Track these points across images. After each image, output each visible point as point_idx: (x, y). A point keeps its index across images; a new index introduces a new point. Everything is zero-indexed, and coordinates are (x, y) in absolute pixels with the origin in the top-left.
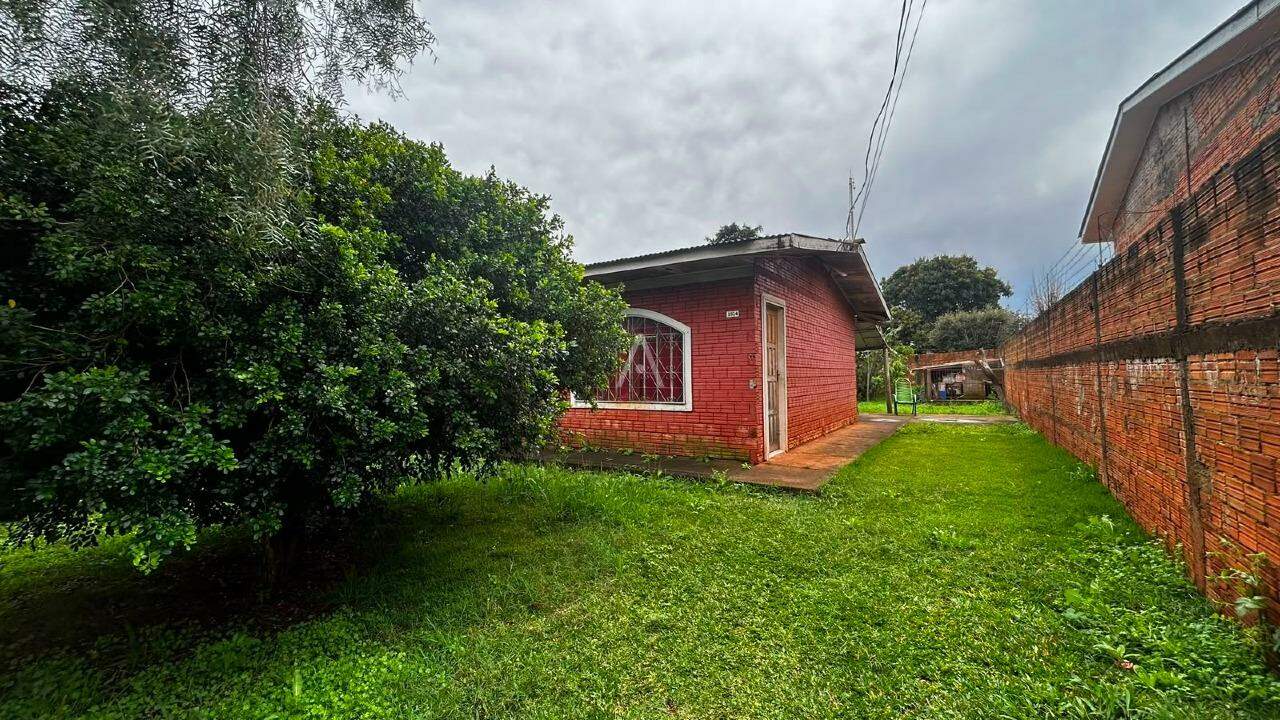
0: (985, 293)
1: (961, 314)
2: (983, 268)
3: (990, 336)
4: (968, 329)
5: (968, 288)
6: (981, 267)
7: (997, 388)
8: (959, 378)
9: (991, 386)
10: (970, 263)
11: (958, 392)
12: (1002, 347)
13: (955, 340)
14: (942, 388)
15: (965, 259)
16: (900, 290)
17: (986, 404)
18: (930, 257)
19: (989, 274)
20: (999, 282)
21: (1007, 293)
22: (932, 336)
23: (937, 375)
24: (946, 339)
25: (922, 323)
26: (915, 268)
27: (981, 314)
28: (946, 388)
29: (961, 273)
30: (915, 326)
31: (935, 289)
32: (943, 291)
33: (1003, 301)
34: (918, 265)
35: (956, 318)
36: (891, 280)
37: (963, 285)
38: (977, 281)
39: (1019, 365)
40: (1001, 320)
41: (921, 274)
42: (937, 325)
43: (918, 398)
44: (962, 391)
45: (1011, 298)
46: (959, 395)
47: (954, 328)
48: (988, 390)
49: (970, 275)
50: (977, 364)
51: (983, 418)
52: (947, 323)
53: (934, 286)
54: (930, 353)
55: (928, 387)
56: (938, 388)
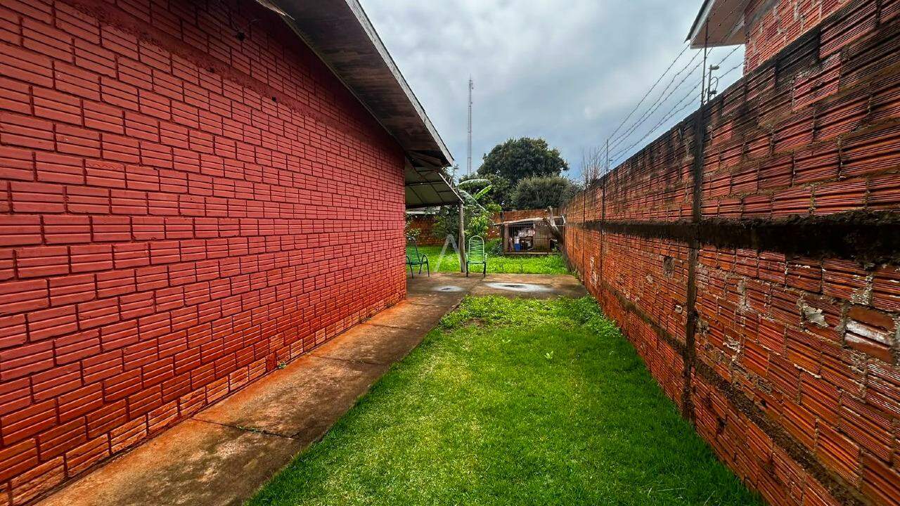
0: (552, 165)
1: (535, 179)
2: (551, 150)
3: (554, 197)
4: (539, 191)
5: (541, 162)
6: (550, 148)
7: (559, 244)
8: (531, 233)
9: (554, 242)
10: (542, 144)
11: (529, 245)
12: (564, 207)
13: (530, 200)
14: (517, 241)
15: (540, 142)
16: (496, 162)
17: (550, 259)
18: (517, 138)
19: (555, 153)
20: (561, 160)
21: (566, 169)
22: (514, 196)
23: (514, 230)
24: (524, 199)
25: (510, 187)
26: (506, 146)
27: (549, 179)
28: (520, 241)
29: (537, 151)
30: (505, 190)
31: (519, 162)
32: (525, 164)
33: (563, 174)
34: (509, 143)
35: (531, 181)
36: (490, 155)
37: (538, 161)
38: (547, 158)
40: (563, 184)
41: (511, 151)
42: (518, 187)
43: (496, 251)
44: (532, 244)
45: (568, 172)
46: (529, 248)
47: (529, 191)
48: (552, 245)
49: (544, 153)
50: (545, 221)
51: (548, 281)
52: (525, 186)
53: (519, 160)
54: (513, 211)
55: (506, 241)
56: (513, 242)
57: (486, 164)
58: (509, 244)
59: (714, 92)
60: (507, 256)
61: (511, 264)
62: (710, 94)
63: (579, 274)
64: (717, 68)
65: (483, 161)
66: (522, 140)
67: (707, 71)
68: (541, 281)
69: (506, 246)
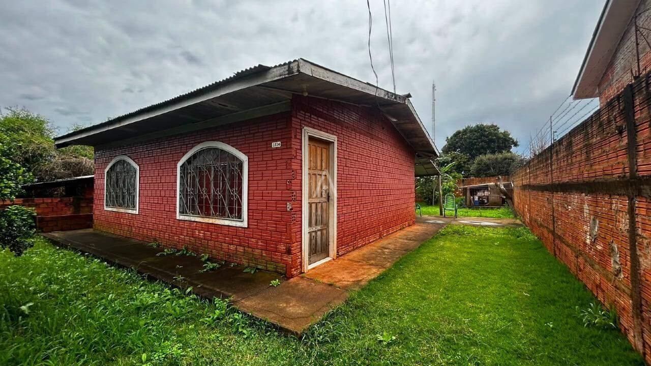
0: (504, 145)
1: (489, 156)
2: (503, 131)
3: (505, 169)
4: (493, 164)
5: (494, 142)
6: (501, 130)
7: (509, 201)
8: (486, 193)
9: (505, 199)
10: (495, 128)
11: (486, 202)
12: (513, 175)
13: (486, 170)
14: (476, 198)
15: (493, 126)
16: (457, 143)
17: (501, 210)
18: (473, 125)
19: (506, 134)
20: (511, 139)
21: (516, 145)
22: (473, 168)
23: (474, 191)
24: (480, 170)
25: (469, 161)
26: (465, 131)
27: (500, 156)
28: (479, 198)
29: (490, 134)
30: (464, 162)
31: (476, 142)
32: (480, 144)
33: (513, 149)
34: (467, 129)
35: (486, 157)
36: (451, 138)
37: (492, 141)
38: (499, 138)
39: (524, 187)
40: (512, 159)
41: (468, 135)
42: (476, 162)
43: (461, 205)
44: (488, 201)
45: (518, 148)
46: (486, 203)
47: (485, 164)
48: (503, 201)
49: (496, 135)
50: (497, 185)
51: (499, 221)
52: (482, 160)
53: (475, 141)
54: (472, 178)
55: (468, 198)
56: (473, 199)
57: (449, 144)
58: (470, 201)
59: (555, 140)
60: (469, 208)
61: (472, 212)
62: (554, 140)
63: (521, 218)
64: (556, 132)
65: (446, 143)
66: (477, 126)
67: (552, 133)
68: (494, 221)
69: (468, 202)
